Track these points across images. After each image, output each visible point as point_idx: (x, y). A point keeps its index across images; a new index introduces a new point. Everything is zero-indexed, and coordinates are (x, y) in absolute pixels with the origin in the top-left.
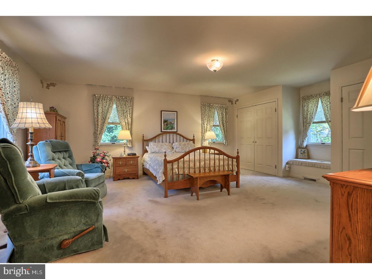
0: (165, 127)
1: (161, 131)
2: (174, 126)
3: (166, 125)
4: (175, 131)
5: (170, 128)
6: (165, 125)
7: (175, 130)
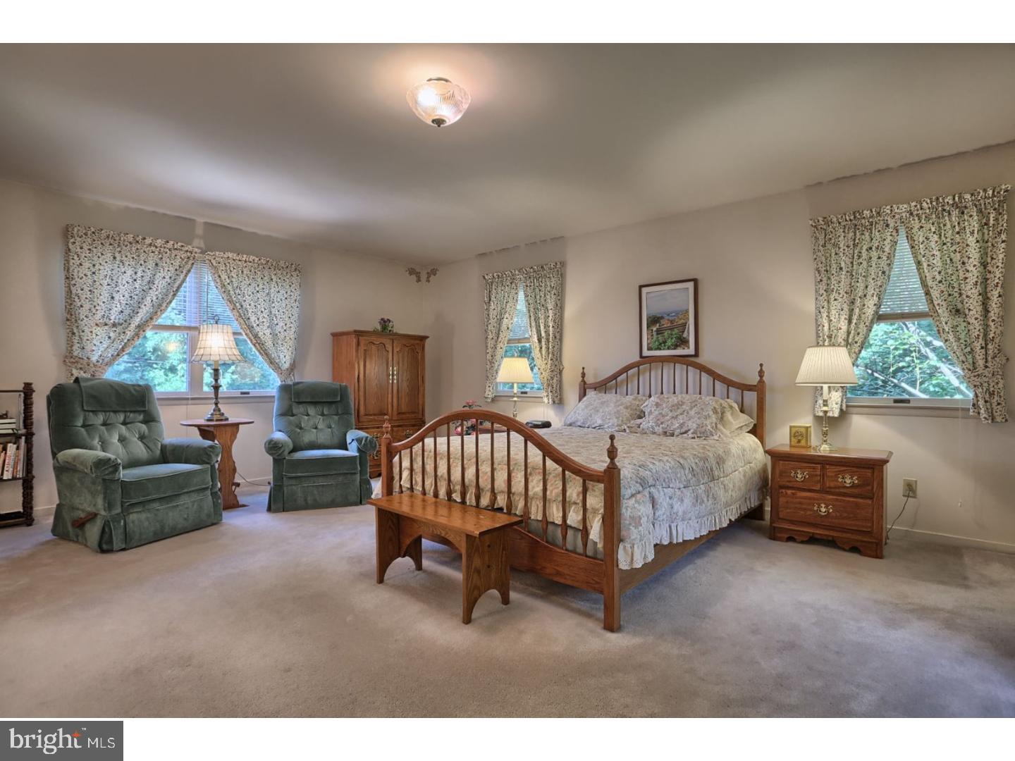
0: (655, 339)
1: (641, 356)
2: (685, 335)
3: (658, 334)
4: (691, 351)
5: (669, 343)
6: (654, 333)
7: (689, 348)
